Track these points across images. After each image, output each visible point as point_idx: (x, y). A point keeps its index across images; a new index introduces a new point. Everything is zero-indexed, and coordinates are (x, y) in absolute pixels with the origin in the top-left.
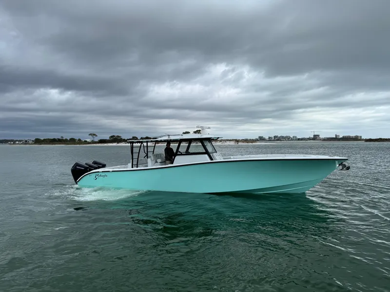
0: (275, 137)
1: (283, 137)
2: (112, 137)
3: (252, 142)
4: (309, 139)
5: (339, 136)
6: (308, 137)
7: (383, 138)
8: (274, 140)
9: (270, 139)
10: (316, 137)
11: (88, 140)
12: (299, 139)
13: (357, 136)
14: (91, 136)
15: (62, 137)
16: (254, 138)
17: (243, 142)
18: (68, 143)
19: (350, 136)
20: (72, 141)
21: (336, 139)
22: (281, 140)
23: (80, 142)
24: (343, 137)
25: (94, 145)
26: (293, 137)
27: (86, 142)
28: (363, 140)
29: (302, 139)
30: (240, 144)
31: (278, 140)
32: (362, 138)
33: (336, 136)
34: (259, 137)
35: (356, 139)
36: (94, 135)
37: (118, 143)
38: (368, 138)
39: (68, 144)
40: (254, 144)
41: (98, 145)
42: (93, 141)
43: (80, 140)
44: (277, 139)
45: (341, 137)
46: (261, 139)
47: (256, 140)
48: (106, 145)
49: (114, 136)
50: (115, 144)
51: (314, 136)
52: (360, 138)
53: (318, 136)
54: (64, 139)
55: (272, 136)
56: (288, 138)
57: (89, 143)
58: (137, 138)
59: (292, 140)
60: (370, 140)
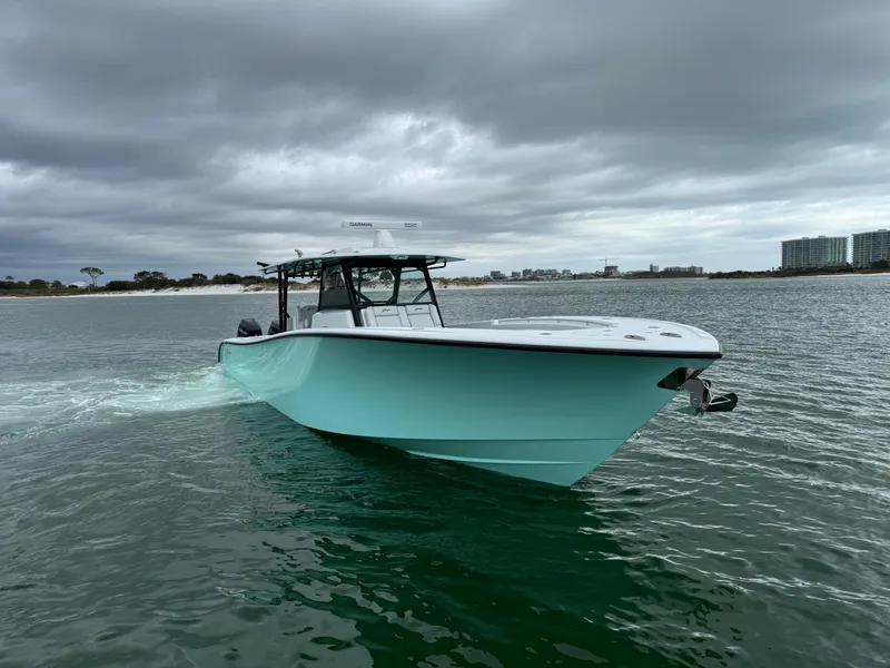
0: (525, 272)
1: (541, 272)
2: (141, 274)
3: (477, 284)
4: (597, 275)
5: (657, 268)
6: (594, 272)
7: (744, 269)
8: (524, 280)
9: (515, 278)
10: (609, 272)
11: (81, 284)
12: (575, 277)
13: (694, 268)
14: (86, 274)
15: (10, 277)
16: (481, 276)
17: (458, 284)
18: (27, 291)
19: (679, 268)
20: (38, 287)
21: (651, 274)
22: (538, 280)
23: (58, 289)
24: (667, 269)
25: (97, 295)
26: (564, 272)
27: (74, 290)
28: (706, 275)
29: (581, 276)
30: (451, 287)
31: (532, 279)
32: (704, 271)
33: (651, 267)
34: (492, 273)
35: (692, 273)
36: (95, 270)
37: (157, 289)
38: (714, 272)
39: (28, 295)
40: (481, 287)
41: (106, 295)
42: (92, 286)
43: (57, 284)
44: (530, 276)
45: (661, 269)
46: (497, 277)
47: (486, 280)
48: (126, 294)
49: (145, 273)
50: (148, 293)
51: (607, 268)
52: (698, 272)
53: (616, 267)
54: (16, 281)
55: (520, 270)
56: (552, 275)
57: (83, 291)
58: (205, 277)
59: (560, 278)
60: (720, 275)
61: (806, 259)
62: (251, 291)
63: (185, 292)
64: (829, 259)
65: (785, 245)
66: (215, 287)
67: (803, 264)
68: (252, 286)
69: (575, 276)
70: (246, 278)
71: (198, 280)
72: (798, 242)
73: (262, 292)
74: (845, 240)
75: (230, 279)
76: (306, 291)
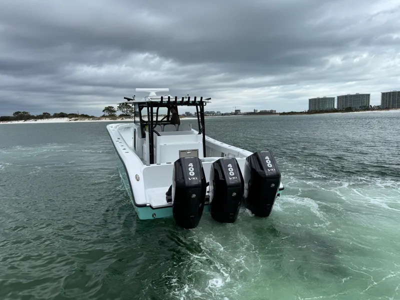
1: (208, 113)
2: (17, 113)
4: (231, 114)
5: (257, 110)
6: (230, 112)
7: (294, 111)
13: (272, 111)
16: (181, 114)
19: (266, 111)
21: (255, 113)
22: (206, 116)
24: (261, 111)
26: (217, 112)
28: (277, 114)
29: (225, 114)
32: (276, 112)
33: (255, 110)
34: (186, 113)
35: (272, 113)
37: (25, 120)
38: (281, 112)
45: (258, 111)
46: (188, 114)
47: (183, 116)
48: (9, 123)
49: (19, 112)
50: (21, 122)
51: (236, 111)
52: (274, 112)
53: (239, 111)
56: (213, 114)
58: (49, 114)
59: (216, 115)
60: (284, 114)
61: (318, 106)
62: (73, 120)
63: (39, 121)
64: (327, 107)
65: (310, 100)
66: (55, 119)
67: (317, 109)
68: (73, 118)
69: (222, 114)
70: (70, 115)
71: (46, 116)
72: (315, 99)
73: (78, 121)
74: (334, 98)
75: (62, 115)
76: (100, 121)
